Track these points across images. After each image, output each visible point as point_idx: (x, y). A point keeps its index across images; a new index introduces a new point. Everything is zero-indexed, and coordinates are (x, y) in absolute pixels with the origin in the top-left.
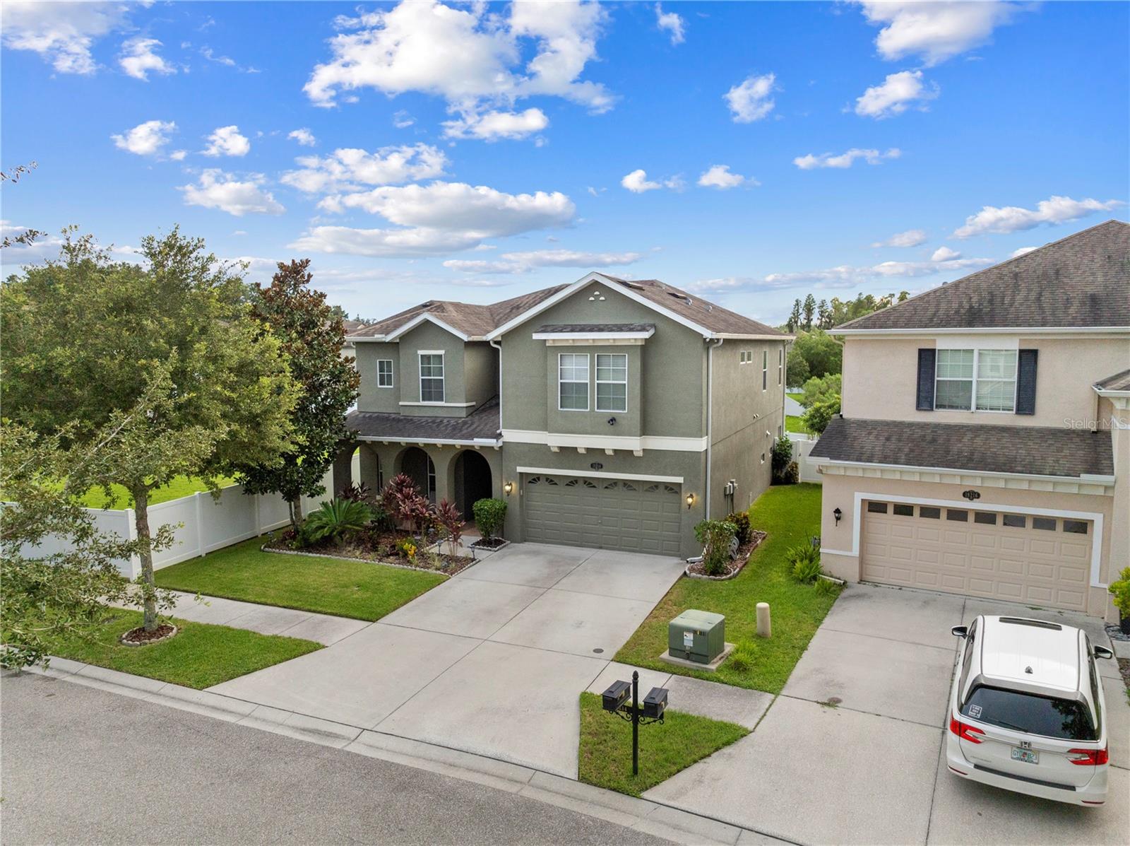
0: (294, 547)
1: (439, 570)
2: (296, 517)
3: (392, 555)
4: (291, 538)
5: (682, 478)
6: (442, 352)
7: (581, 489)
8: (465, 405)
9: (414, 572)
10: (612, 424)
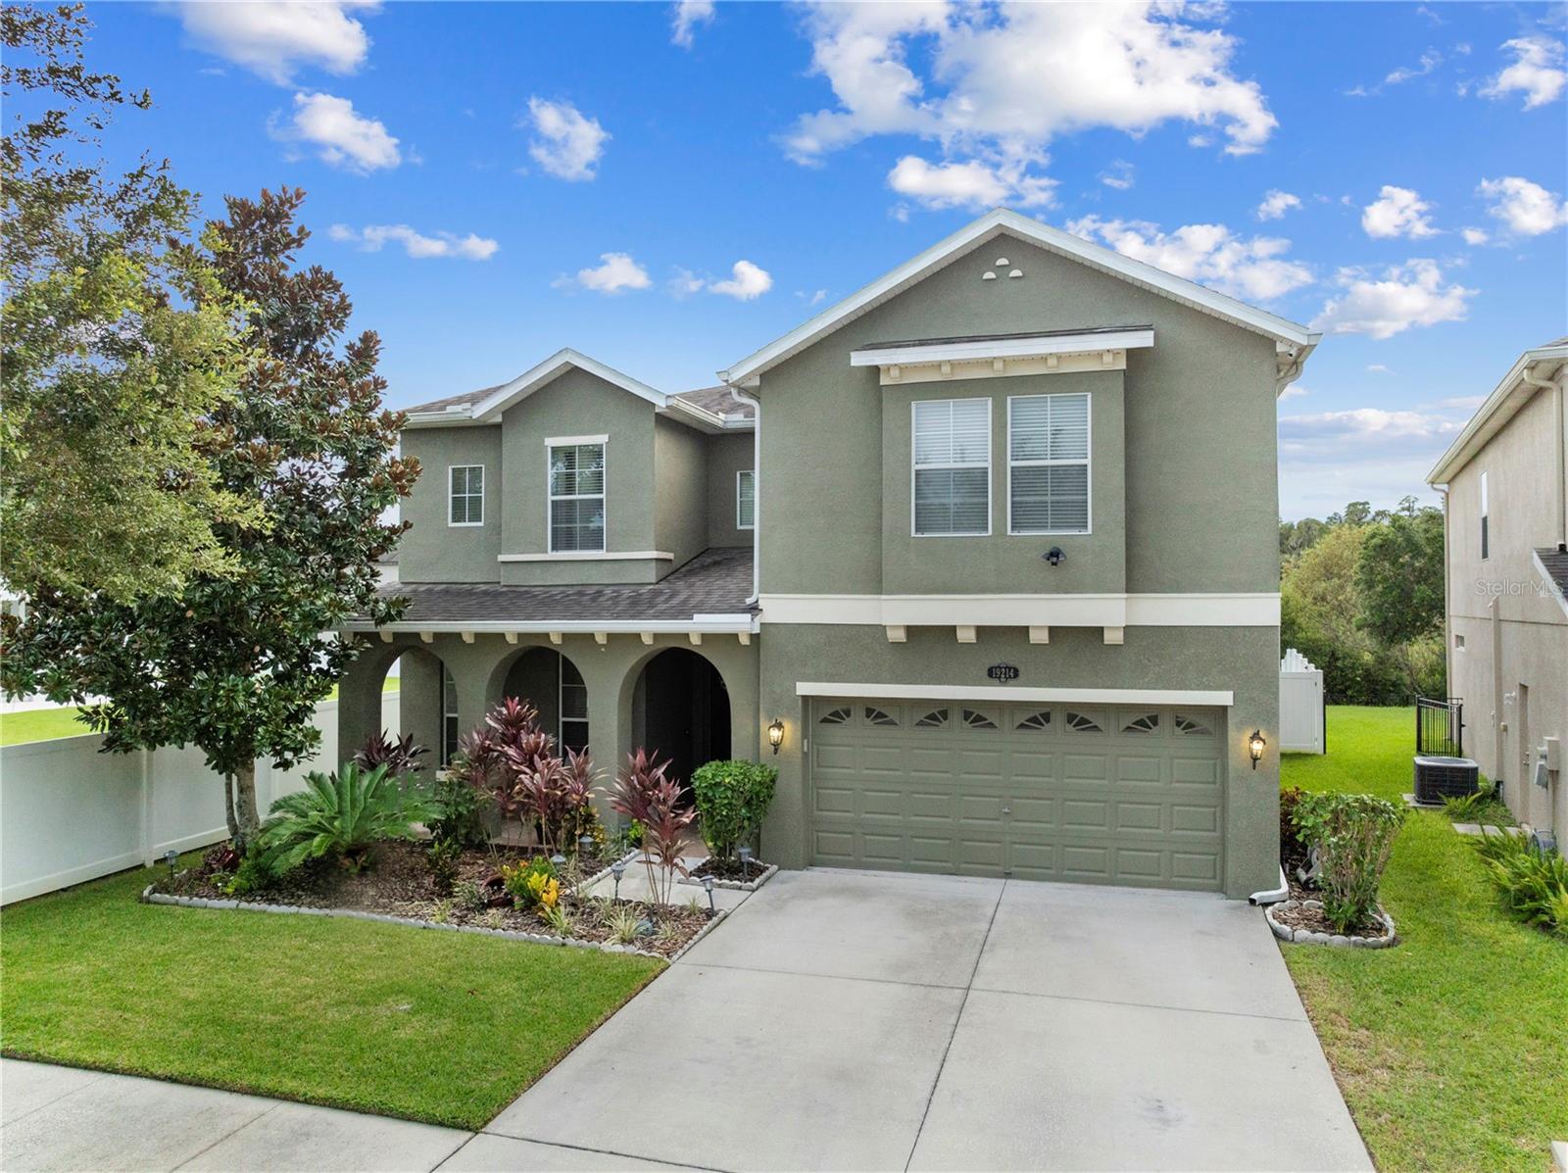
0: (230, 890)
1: (631, 942)
2: (241, 814)
3: (490, 904)
4: (225, 868)
5: (1230, 694)
6: (601, 439)
7: (956, 731)
8: (654, 554)
9: (562, 952)
10: (1054, 564)
